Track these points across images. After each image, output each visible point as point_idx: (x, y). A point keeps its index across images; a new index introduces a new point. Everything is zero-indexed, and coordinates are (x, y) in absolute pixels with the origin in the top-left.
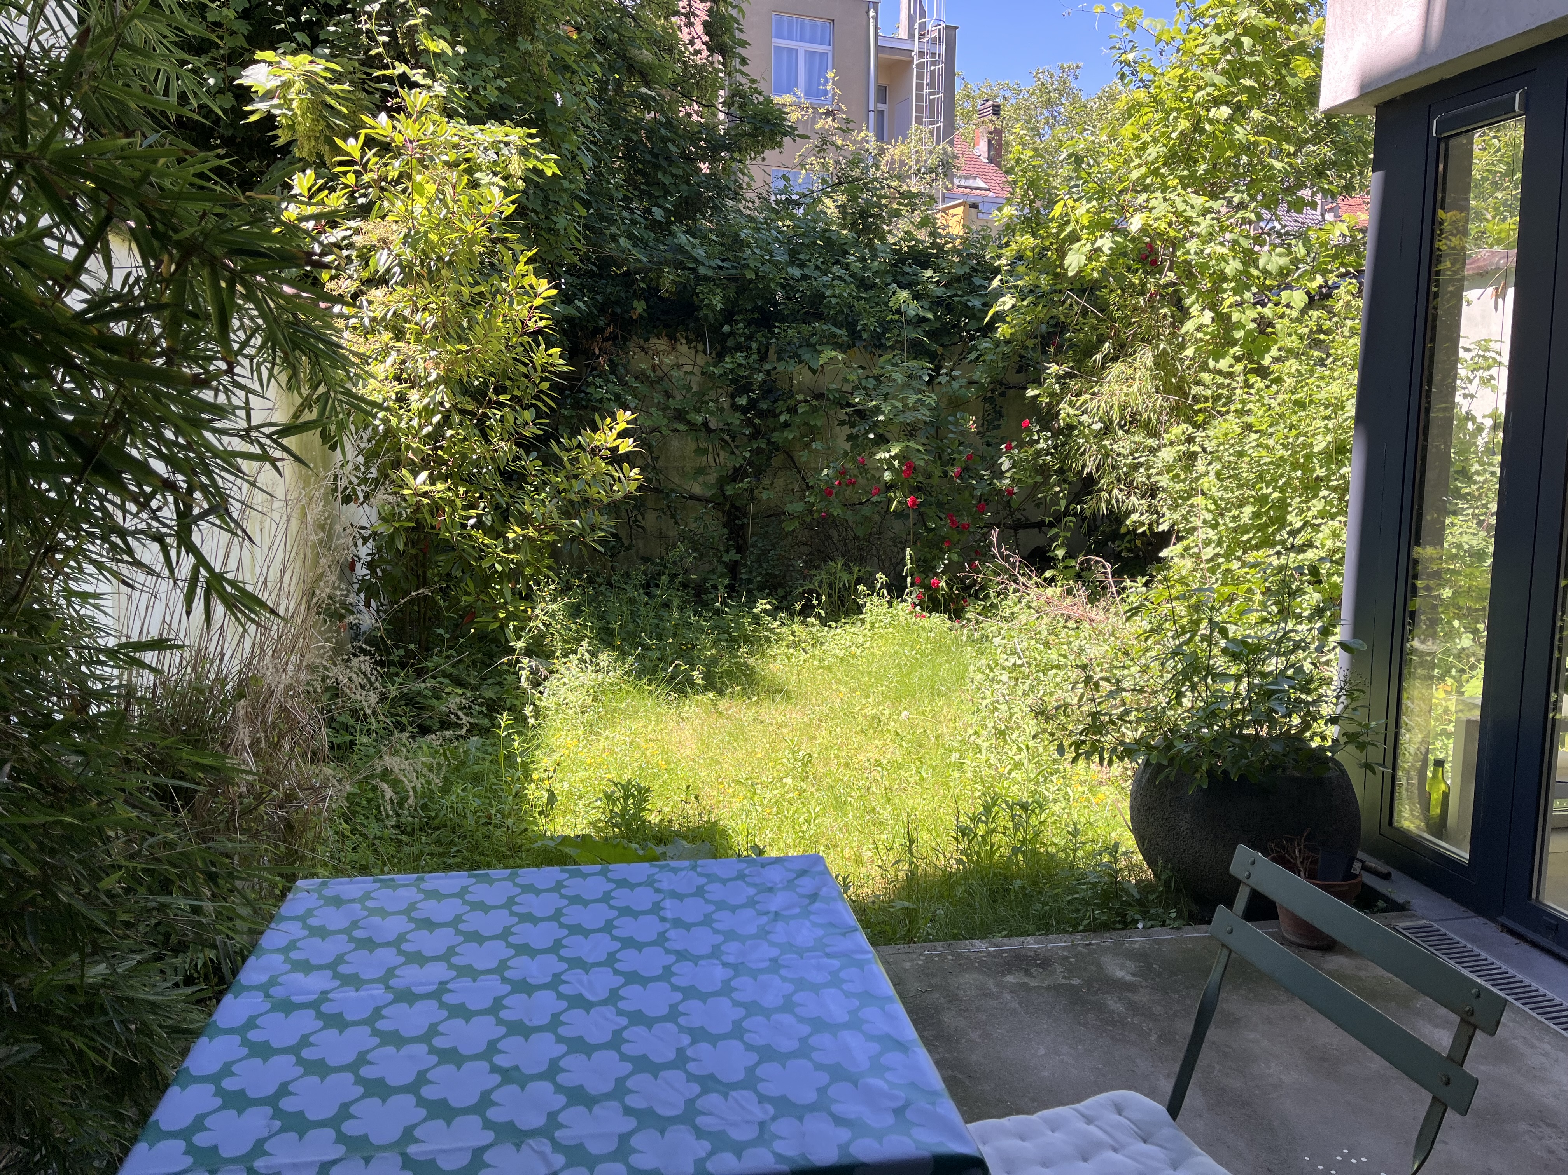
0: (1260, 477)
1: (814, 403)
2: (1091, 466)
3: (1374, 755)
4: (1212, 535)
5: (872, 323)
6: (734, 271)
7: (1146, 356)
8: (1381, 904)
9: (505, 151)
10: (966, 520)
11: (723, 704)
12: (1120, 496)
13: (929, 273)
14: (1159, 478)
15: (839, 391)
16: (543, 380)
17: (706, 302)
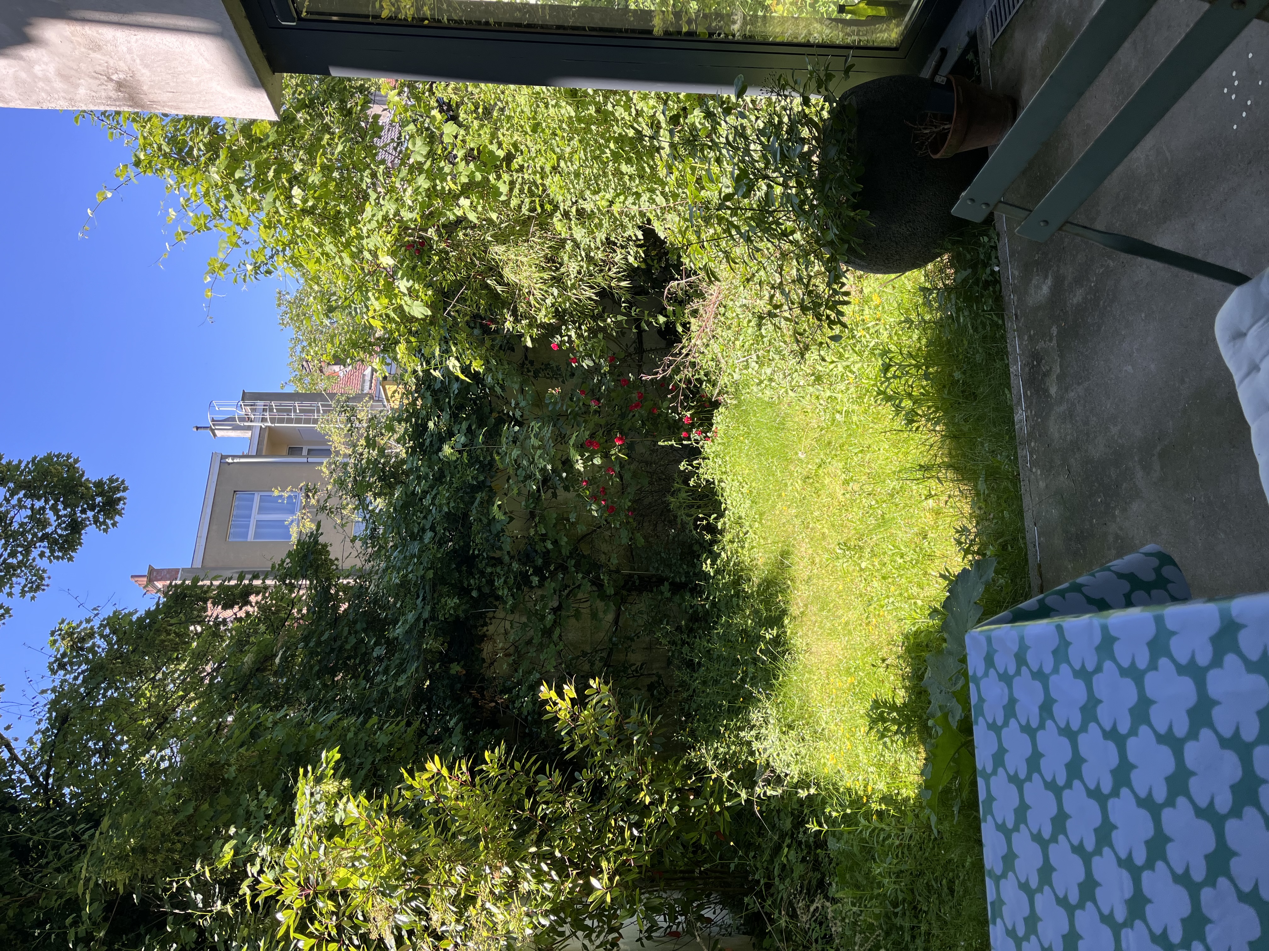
0: (596, 158)
1: (537, 519)
2: (590, 293)
3: (837, 64)
4: (645, 197)
5: (471, 472)
6: (427, 588)
7: (498, 251)
8: (970, 57)
9: (317, 797)
10: (635, 395)
11: (794, 610)
12: (614, 270)
13: (431, 424)
14: (598, 240)
15: (527, 500)
16: (512, 766)
17: (452, 612)
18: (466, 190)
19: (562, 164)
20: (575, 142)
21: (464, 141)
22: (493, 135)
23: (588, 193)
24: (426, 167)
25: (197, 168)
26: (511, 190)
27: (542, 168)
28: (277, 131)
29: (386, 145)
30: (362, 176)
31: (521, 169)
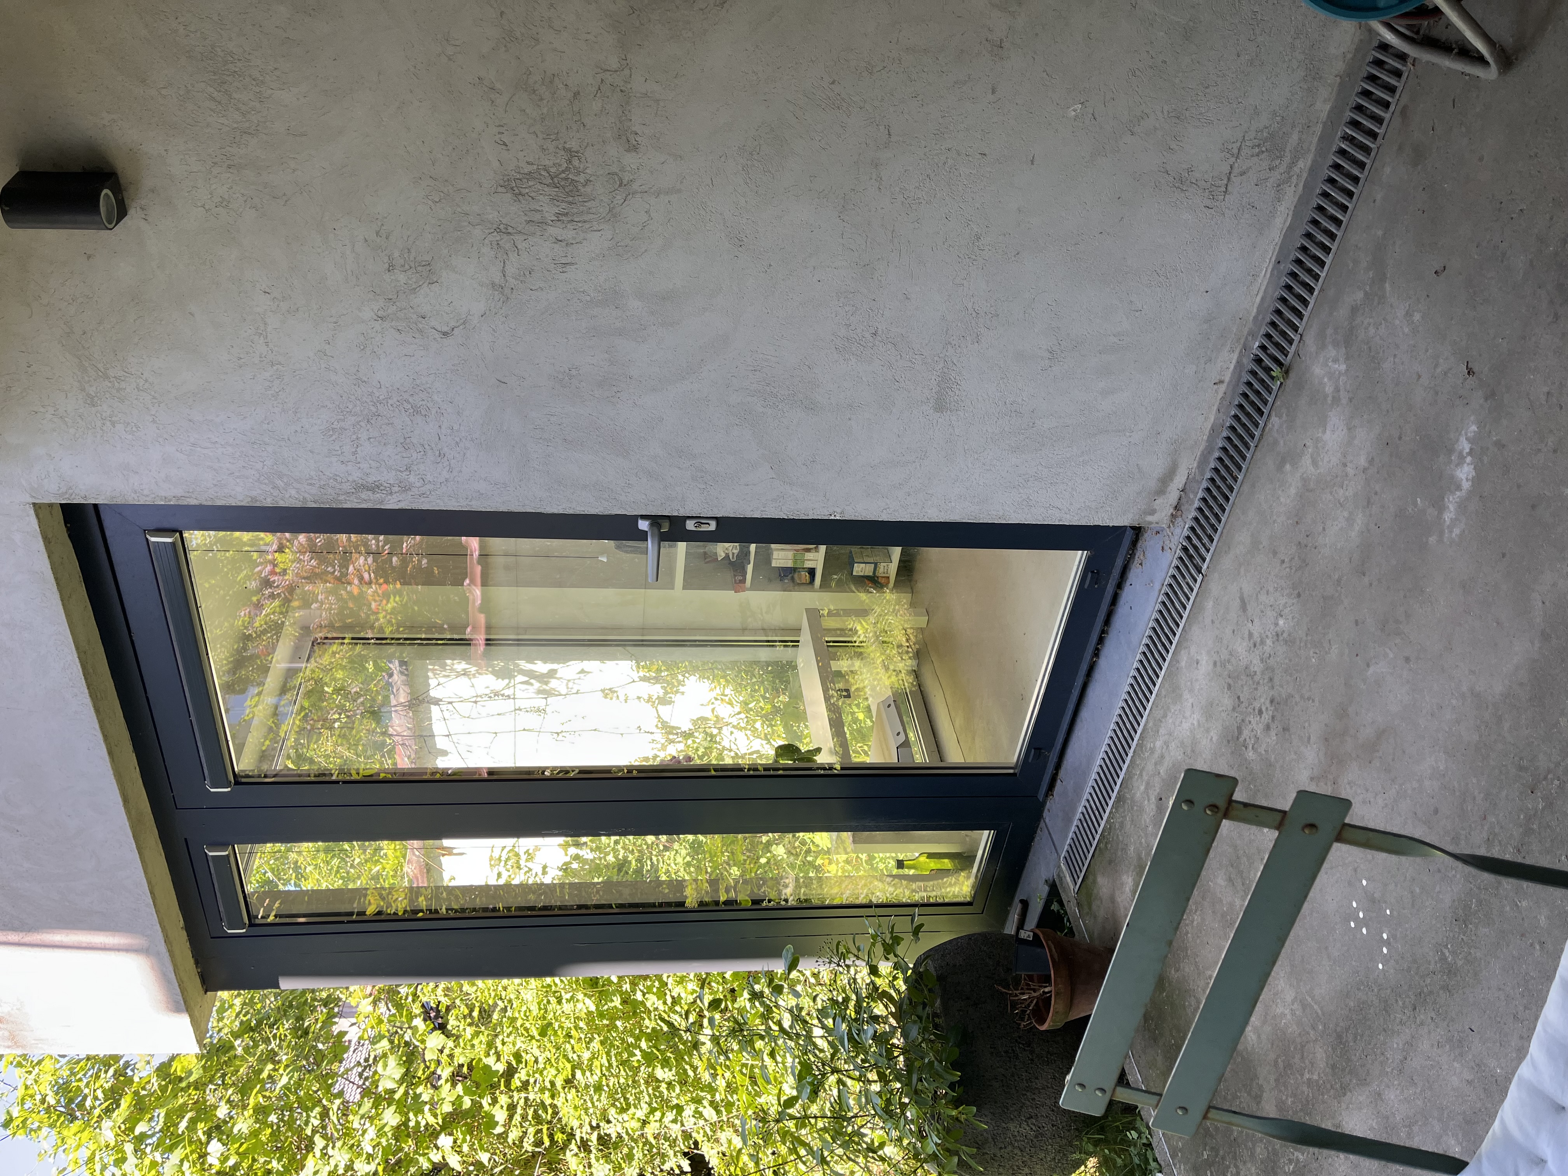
8: (1055, 907)
18: (450, 1122)
19: (578, 1073)
20: (596, 1045)
21: (451, 1056)
22: (490, 1045)
23: (612, 1112)
24: (397, 1096)
25: (87, 1124)
26: (511, 1117)
27: (553, 1084)
28: (204, 1067)
29: (347, 1070)
30: (308, 1116)
31: (525, 1085)
